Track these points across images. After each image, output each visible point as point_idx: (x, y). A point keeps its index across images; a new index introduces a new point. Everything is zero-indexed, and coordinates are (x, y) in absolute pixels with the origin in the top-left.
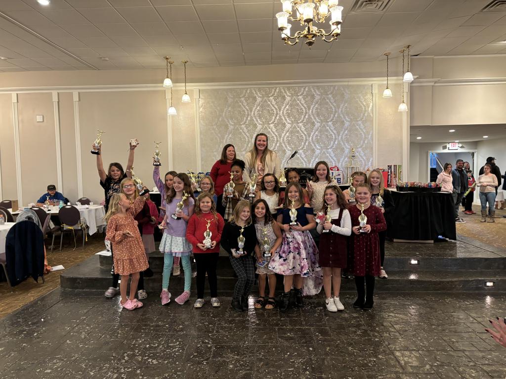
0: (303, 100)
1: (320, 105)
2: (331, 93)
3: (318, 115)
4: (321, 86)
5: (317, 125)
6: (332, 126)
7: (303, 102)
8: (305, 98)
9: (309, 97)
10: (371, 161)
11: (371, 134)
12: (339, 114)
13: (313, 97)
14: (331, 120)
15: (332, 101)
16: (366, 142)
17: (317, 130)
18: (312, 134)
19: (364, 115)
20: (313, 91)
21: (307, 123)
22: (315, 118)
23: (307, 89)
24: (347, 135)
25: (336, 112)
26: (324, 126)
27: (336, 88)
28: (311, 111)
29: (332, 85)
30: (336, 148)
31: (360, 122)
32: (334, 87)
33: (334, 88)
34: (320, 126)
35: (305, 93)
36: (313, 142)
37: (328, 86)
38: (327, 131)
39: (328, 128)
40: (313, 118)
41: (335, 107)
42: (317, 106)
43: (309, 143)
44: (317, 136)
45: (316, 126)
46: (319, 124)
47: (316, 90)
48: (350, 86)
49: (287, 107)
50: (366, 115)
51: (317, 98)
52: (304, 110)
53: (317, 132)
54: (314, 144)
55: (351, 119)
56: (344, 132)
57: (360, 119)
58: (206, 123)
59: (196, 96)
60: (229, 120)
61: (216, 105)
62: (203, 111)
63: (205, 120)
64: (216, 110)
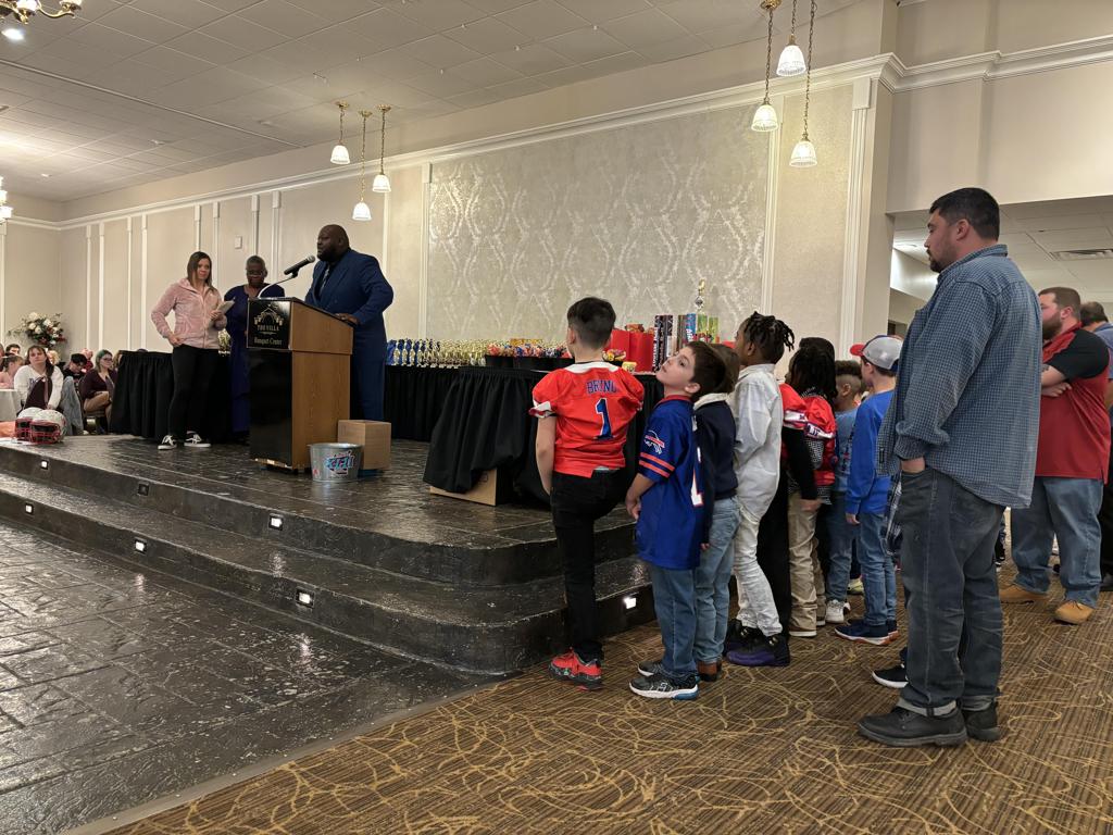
14: (668, 211)
31: (734, 210)
40: (627, 207)
55: (713, 203)
56: (696, 237)
57: (734, 199)
59: (425, 179)
63: (437, 228)
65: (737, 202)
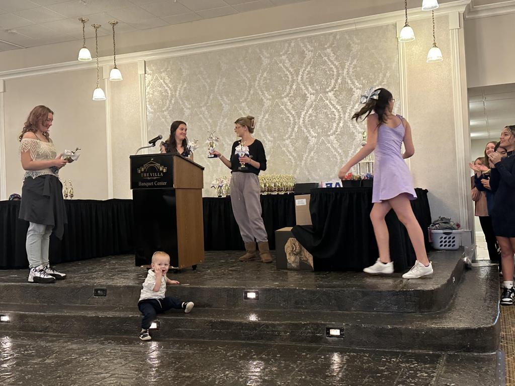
0: (287, 61)
1: (314, 66)
2: (330, 46)
3: (311, 83)
4: (314, 36)
6: (333, 98)
7: (288, 65)
8: (292, 59)
9: (297, 57)
12: (344, 78)
13: (302, 54)
14: (332, 90)
15: (333, 59)
17: (311, 106)
18: (303, 113)
19: (385, 75)
20: (302, 45)
21: (295, 96)
22: (307, 89)
23: (293, 44)
25: (338, 75)
26: (321, 99)
27: (338, 37)
28: (300, 77)
29: (331, 34)
30: (342, 134)
32: (335, 35)
33: (335, 37)
34: (315, 101)
35: (290, 50)
36: (305, 126)
38: (326, 106)
39: (327, 102)
40: (303, 88)
41: (336, 67)
42: (309, 68)
43: (300, 127)
45: (309, 100)
46: (313, 97)
47: (306, 43)
48: (360, 29)
49: (265, 75)
50: (388, 75)
51: (309, 55)
52: (290, 77)
53: (310, 110)
54: (307, 128)
58: (154, 109)
59: (141, 72)
60: (185, 101)
61: (167, 81)
62: (151, 92)
63: (153, 104)
64: (167, 88)
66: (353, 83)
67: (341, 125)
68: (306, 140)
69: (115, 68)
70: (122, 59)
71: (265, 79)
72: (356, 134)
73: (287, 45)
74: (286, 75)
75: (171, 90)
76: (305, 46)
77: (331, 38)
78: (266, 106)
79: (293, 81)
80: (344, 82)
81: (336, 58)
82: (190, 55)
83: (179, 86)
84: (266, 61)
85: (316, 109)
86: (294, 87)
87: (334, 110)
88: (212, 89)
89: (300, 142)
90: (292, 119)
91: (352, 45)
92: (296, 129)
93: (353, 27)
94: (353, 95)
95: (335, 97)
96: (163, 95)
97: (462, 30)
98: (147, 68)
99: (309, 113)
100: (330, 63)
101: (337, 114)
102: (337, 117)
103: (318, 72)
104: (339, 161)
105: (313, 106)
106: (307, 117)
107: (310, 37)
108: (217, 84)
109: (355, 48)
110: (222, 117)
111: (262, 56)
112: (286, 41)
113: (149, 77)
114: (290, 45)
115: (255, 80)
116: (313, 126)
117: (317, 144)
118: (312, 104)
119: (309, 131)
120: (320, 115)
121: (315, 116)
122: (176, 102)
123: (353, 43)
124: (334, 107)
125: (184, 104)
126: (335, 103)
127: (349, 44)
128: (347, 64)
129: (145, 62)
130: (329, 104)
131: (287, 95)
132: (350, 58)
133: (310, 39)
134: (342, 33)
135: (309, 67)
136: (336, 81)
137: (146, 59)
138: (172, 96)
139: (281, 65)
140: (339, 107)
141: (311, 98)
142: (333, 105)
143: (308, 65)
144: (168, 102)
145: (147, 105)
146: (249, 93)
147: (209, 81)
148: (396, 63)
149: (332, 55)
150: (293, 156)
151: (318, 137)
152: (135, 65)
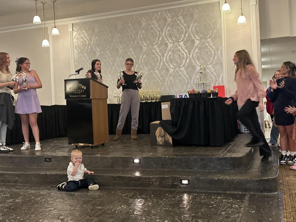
0: (156, 24)
1: (172, 26)
2: (182, 15)
3: (170, 37)
4: (172, 9)
5: (170, 45)
7: (157, 26)
8: (159, 22)
9: (162, 21)
10: (221, 76)
11: (220, 50)
12: (189, 34)
13: (165, 20)
14: (183, 41)
15: (183, 22)
16: (216, 58)
17: (170, 50)
18: (166, 54)
19: (213, 32)
20: (165, 14)
21: (161, 44)
22: (168, 40)
23: (159, 14)
24: (197, 53)
25: (186, 32)
26: (176, 46)
27: (186, 9)
28: (164, 33)
30: (188, 66)
31: (209, 40)
32: (184, 8)
33: (184, 9)
34: (173, 47)
35: (158, 17)
36: (167, 62)
37: (178, 8)
38: (179, 50)
39: (180, 47)
40: (166, 39)
41: (185, 27)
43: (164, 63)
44: (170, 56)
46: (171, 45)
47: (167, 13)
48: (199, 5)
49: (143, 32)
50: (215, 32)
51: (169, 20)
52: (158, 33)
53: (170, 53)
54: (168, 63)
55: (200, 37)
56: (195, 50)
57: (209, 36)
58: (79, 52)
59: (70, 30)
60: (96, 47)
61: (86, 35)
62: (76, 42)
63: (78, 49)
64: (86, 40)
65: (210, 37)
66: (195, 37)
67: (188, 61)
68: (167, 70)
69: (55, 27)
70: (59, 22)
71: (144, 34)
72: (196, 66)
73: (156, 14)
74: (156, 32)
75: (88, 41)
76: (167, 15)
77: (182, 10)
78: (144, 50)
79: (160, 35)
80: (189, 36)
81: (185, 22)
82: (99, 20)
83: (93, 39)
84: (144, 24)
85: (173, 52)
86: (160, 39)
87: (183, 52)
88: (112, 40)
89: (164, 71)
90: (159, 58)
91: (194, 14)
92: (162, 64)
93: (195, 4)
94: (194, 43)
95: (184, 45)
96: (83, 44)
97: (258, 5)
98: (74, 27)
99: (169, 54)
100: (181, 25)
101: (185, 55)
102: (185, 56)
103: (175, 30)
104: (186, 82)
105: (172, 50)
106: (168, 57)
107: (170, 9)
108: (115, 37)
109: (196, 16)
110: (118, 57)
111: (141, 21)
112: (156, 11)
113: (75, 33)
114: (158, 14)
115: (137, 35)
116: (171, 62)
117: (173, 72)
118: (171, 49)
119: (169, 65)
120: (175, 56)
121: (173, 56)
122: (91, 48)
123: (195, 13)
124: (184, 50)
125: (96, 49)
126: (184, 49)
127: (192, 14)
128: (191, 25)
129: (73, 24)
130: (181, 49)
131: (157, 44)
132: (193, 22)
133: (170, 11)
134: (189, 7)
135: (169, 27)
136: (185, 35)
137: (73, 22)
138: (89, 44)
139: (153, 26)
140: (186, 51)
141: (170, 46)
142: (183, 49)
143: (168, 26)
144: (86, 48)
145: (74, 50)
146: (134, 42)
147: (111, 36)
148: (219, 25)
149: (182, 20)
150: (160, 79)
151: (174, 68)
152: (67, 26)
